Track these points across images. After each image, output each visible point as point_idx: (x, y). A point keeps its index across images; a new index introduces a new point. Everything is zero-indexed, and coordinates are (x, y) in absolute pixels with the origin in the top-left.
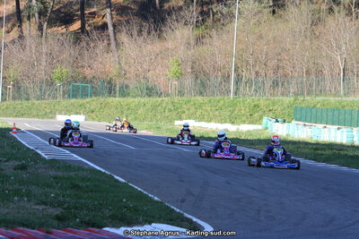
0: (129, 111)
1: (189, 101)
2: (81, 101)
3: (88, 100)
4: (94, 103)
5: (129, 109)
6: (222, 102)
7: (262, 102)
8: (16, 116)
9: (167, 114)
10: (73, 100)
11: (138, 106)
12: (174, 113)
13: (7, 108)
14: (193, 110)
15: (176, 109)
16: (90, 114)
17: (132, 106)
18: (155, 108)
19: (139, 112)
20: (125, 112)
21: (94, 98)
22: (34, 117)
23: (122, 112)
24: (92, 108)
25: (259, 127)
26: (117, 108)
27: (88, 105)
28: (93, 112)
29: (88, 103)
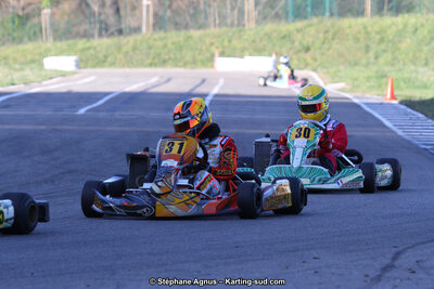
0: (383, 46)
3: (299, 24)
4: (312, 30)
5: (382, 40)
8: (151, 65)
10: (269, 27)
11: (400, 34)
13: (135, 48)
16: (302, 55)
17: (390, 33)
19: (403, 46)
21: (315, 20)
22: (185, 65)
23: (367, 49)
24: (308, 40)
26: (357, 40)
27: (299, 36)
28: (307, 49)
29: (298, 31)
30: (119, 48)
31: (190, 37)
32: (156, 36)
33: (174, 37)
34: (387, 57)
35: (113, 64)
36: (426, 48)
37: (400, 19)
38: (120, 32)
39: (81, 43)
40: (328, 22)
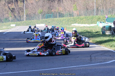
1: (79, 18)
2: (46, 19)
6: (89, 18)
7: (101, 17)
8: (26, 25)
9: (72, 22)
10: (44, 19)
11: (63, 20)
12: (74, 22)
13: (24, 23)
14: (80, 20)
15: (75, 21)
16: (49, 24)
17: (61, 20)
18: (68, 20)
19: (63, 22)
20: (59, 22)
21: (50, 18)
23: (58, 22)
25: (96, 25)
26: (57, 21)
27: (48, 21)
28: (49, 23)
29: (48, 20)
30: (21, 23)
31: (32, 21)
32: (27, 21)
33: (30, 21)
34: (61, 24)
35: (20, 25)
36: (67, 22)
37: (63, 18)
38: (21, 21)
39: (16, 22)
40: (52, 19)
